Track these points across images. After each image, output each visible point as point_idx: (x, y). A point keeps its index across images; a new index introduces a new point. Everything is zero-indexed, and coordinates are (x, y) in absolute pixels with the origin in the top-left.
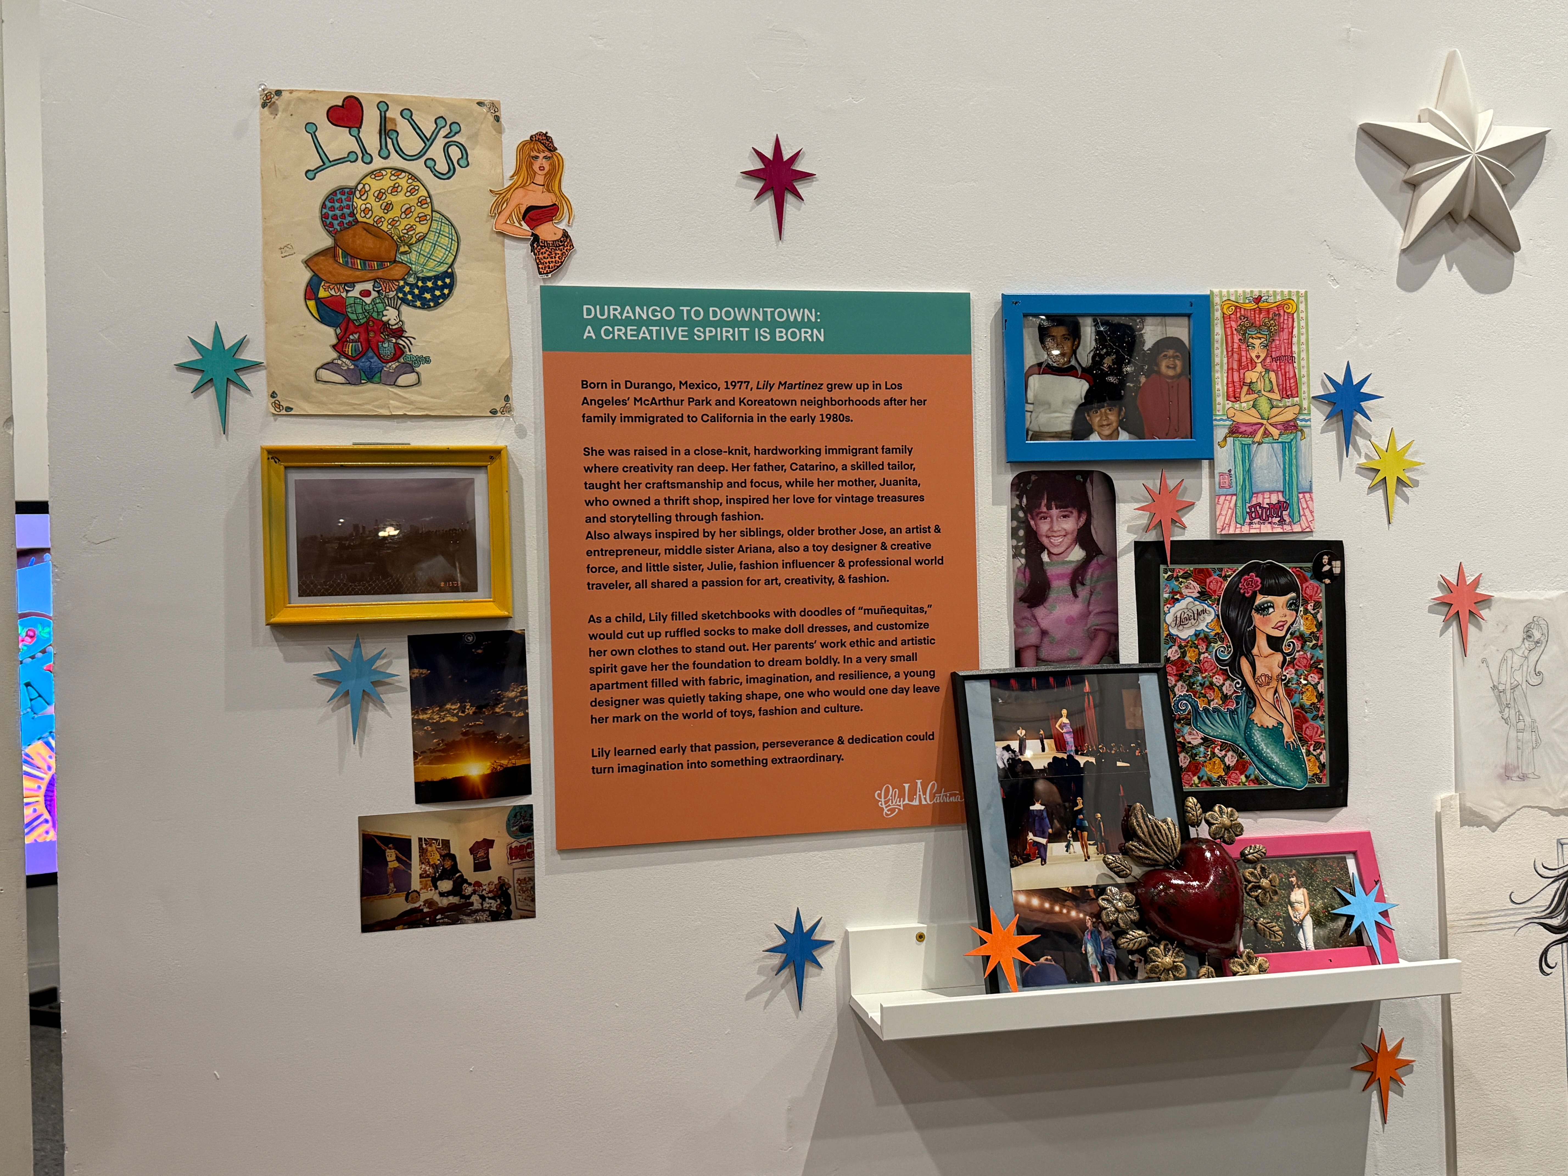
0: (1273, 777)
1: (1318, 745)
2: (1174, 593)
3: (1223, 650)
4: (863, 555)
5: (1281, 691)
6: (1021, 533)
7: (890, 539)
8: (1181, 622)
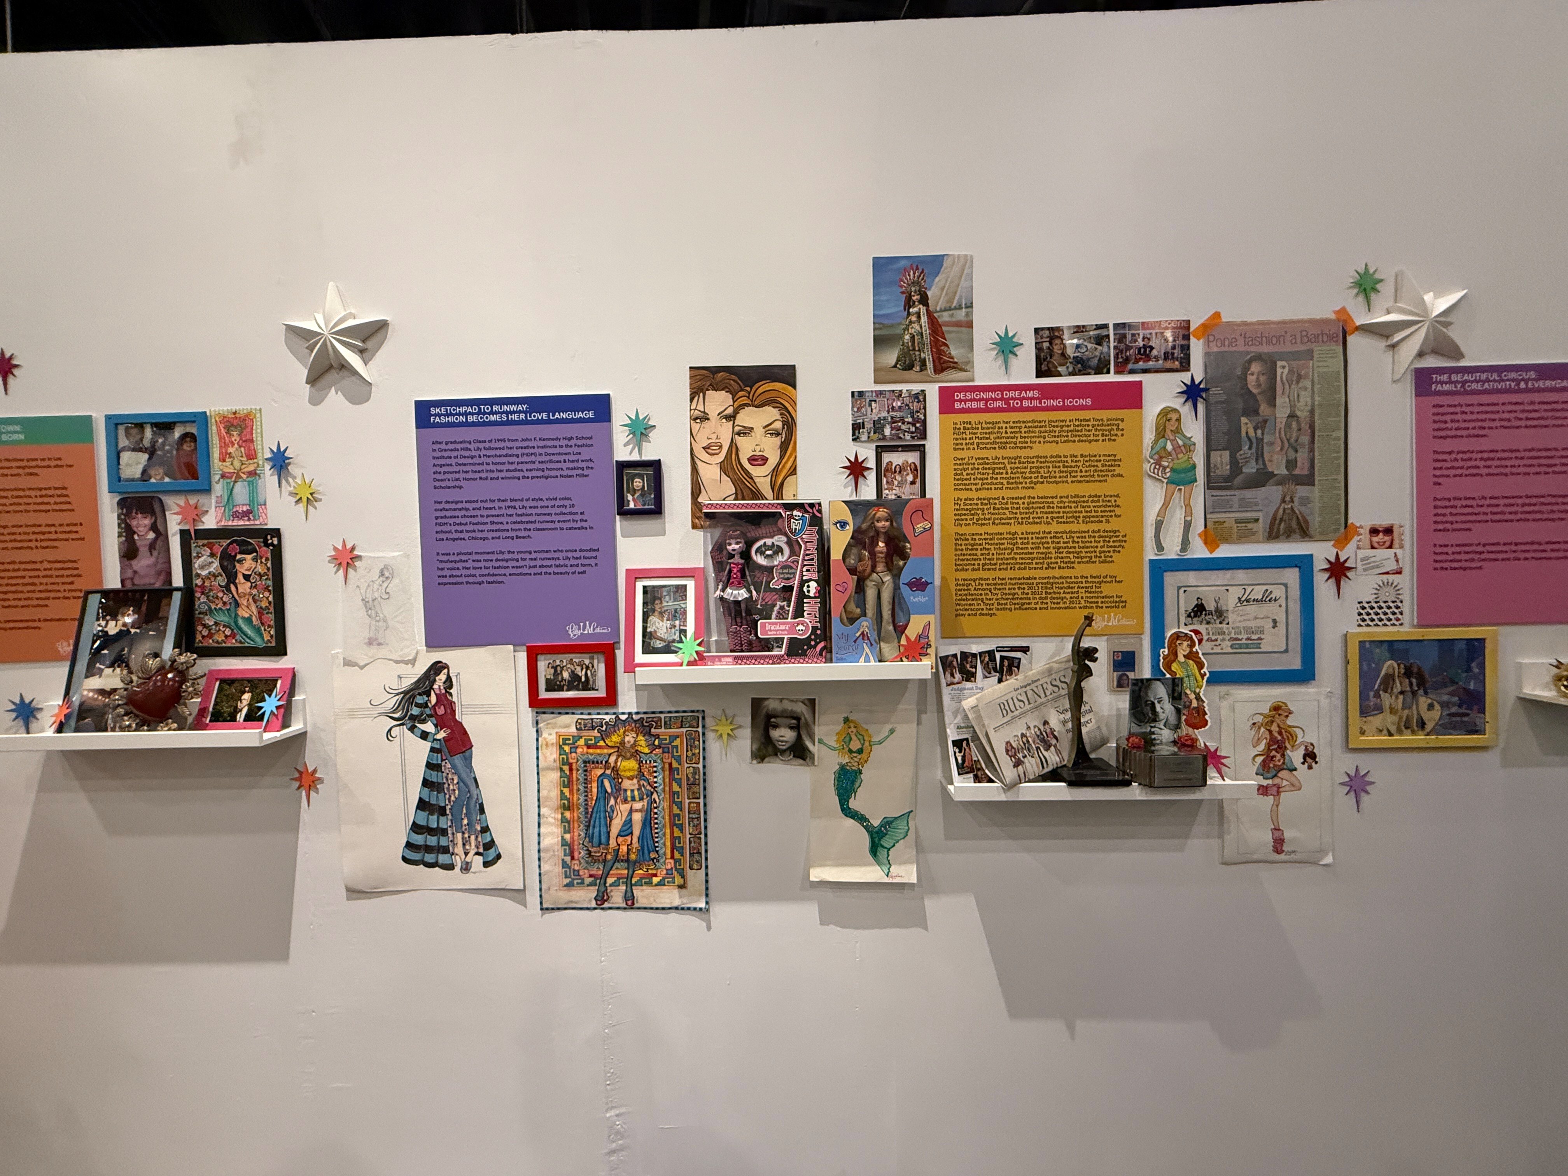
0: (248, 640)
1: (269, 626)
2: (198, 553)
3: (222, 580)
4: (47, 536)
5: (251, 600)
6: (123, 526)
7: (59, 529)
8: (202, 567)
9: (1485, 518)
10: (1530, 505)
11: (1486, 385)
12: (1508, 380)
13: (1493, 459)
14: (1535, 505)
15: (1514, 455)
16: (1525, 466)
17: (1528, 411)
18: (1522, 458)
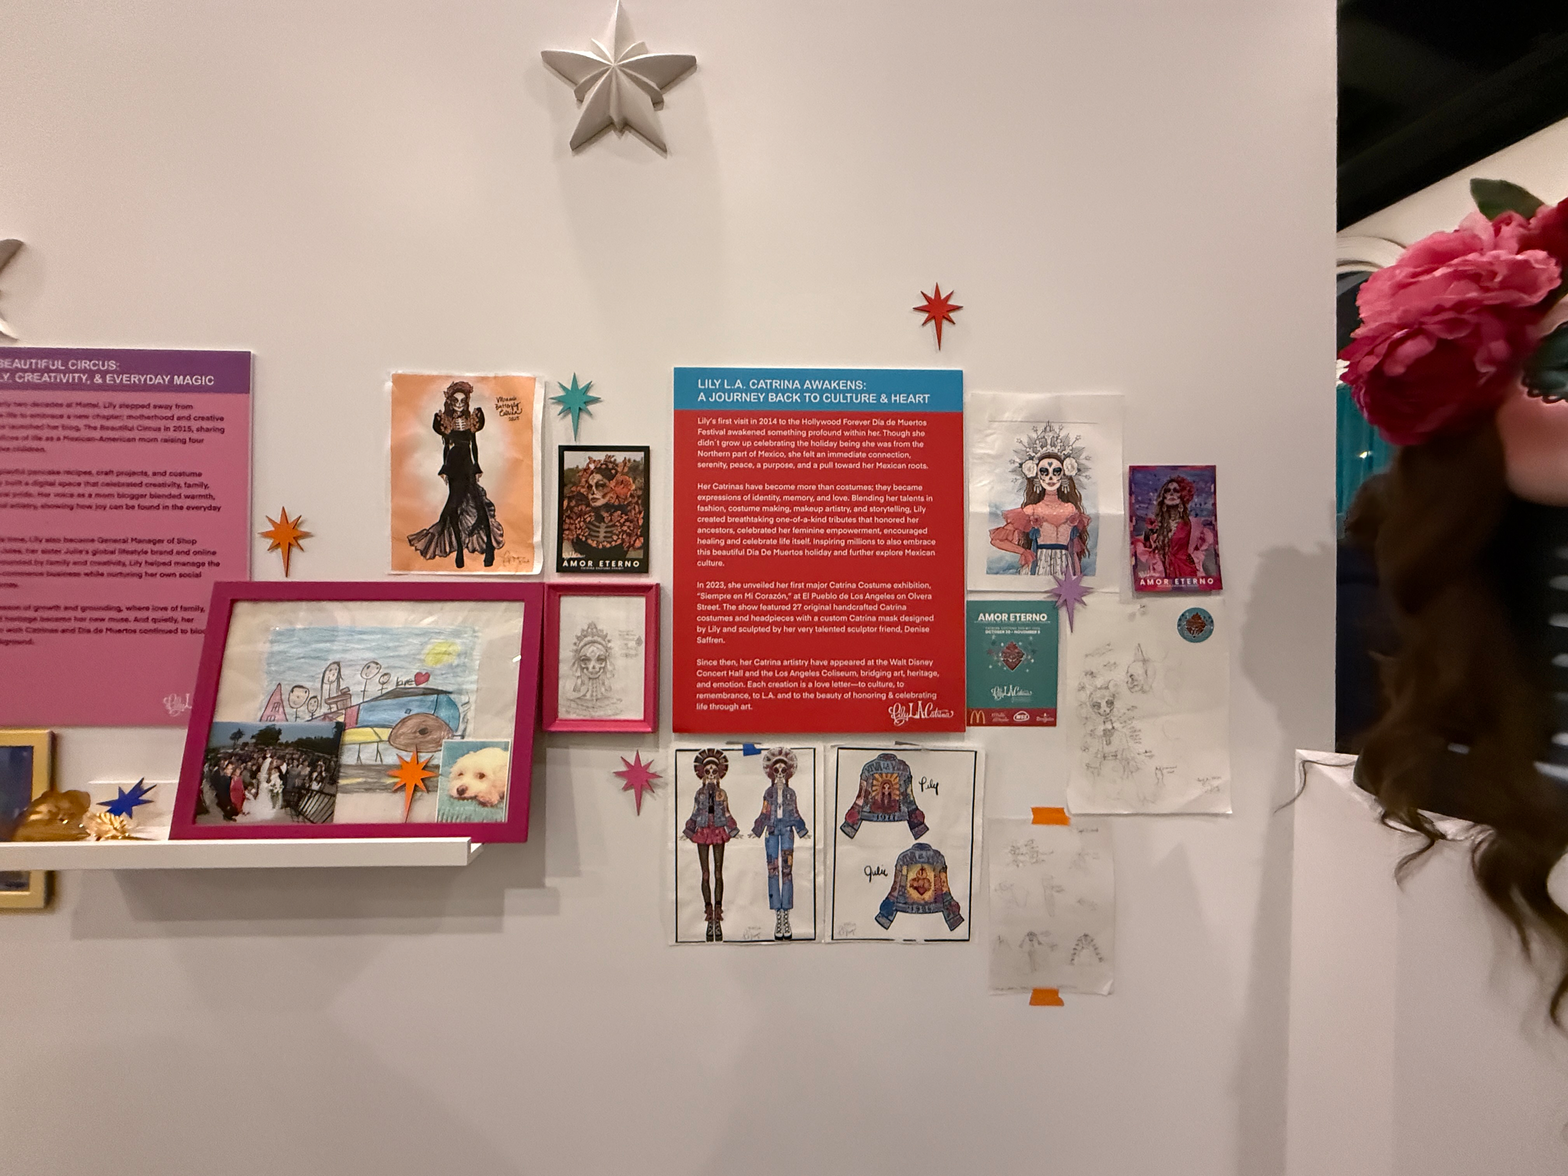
9: (38, 569)
10: (105, 552)
11: (46, 377)
12: (76, 371)
13: (52, 484)
14: (113, 552)
15: (82, 479)
16: (98, 495)
17: (104, 417)
18: (95, 484)
